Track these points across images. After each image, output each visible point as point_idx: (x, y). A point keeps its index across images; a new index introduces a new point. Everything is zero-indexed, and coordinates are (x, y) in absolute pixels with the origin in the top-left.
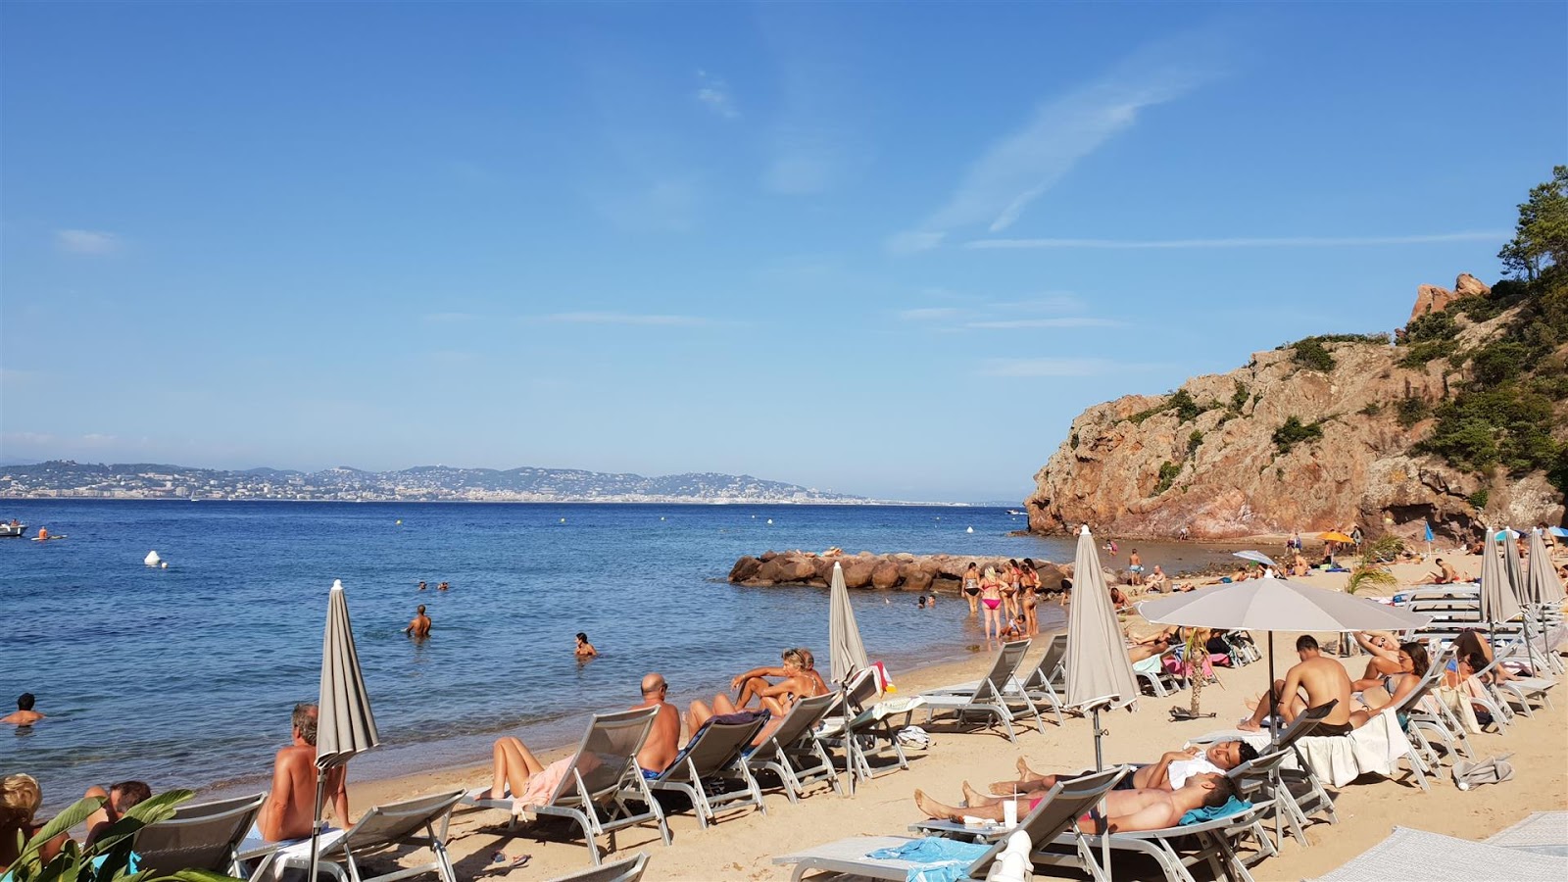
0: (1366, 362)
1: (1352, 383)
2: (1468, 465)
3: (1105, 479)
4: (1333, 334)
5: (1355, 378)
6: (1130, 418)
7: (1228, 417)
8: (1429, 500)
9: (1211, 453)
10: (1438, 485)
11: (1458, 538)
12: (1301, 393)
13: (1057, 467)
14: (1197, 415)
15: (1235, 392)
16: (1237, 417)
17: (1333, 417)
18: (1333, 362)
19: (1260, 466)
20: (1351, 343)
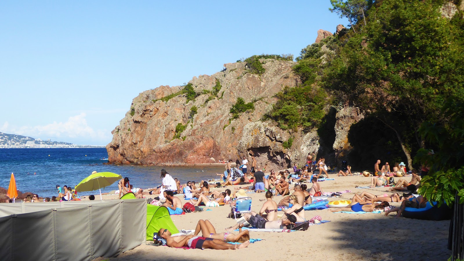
0: (279, 70)
1: (272, 81)
2: (286, 126)
3: (148, 133)
4: (265, 54)
5: (273, 79)
6: (162, 99)
7: (210, 99)
8: (268, 145)
9: (201, 119)
10: (272, 137)
11: (280, 164)
12: (246, 86)
13: (123, 126)
14: (196, 97)
15: (215, 85)
16: (214, 99)
17: (260, 99)
18: (263, 69)
19: (223, 126)
20: (273, 59)
